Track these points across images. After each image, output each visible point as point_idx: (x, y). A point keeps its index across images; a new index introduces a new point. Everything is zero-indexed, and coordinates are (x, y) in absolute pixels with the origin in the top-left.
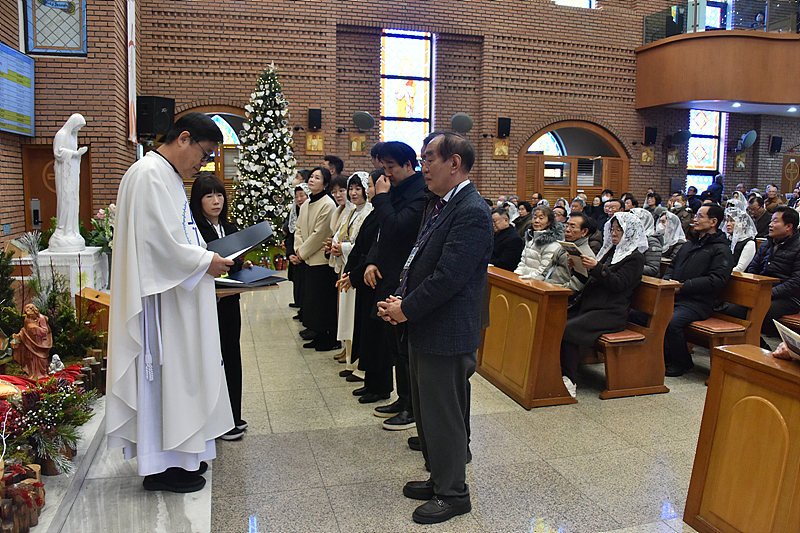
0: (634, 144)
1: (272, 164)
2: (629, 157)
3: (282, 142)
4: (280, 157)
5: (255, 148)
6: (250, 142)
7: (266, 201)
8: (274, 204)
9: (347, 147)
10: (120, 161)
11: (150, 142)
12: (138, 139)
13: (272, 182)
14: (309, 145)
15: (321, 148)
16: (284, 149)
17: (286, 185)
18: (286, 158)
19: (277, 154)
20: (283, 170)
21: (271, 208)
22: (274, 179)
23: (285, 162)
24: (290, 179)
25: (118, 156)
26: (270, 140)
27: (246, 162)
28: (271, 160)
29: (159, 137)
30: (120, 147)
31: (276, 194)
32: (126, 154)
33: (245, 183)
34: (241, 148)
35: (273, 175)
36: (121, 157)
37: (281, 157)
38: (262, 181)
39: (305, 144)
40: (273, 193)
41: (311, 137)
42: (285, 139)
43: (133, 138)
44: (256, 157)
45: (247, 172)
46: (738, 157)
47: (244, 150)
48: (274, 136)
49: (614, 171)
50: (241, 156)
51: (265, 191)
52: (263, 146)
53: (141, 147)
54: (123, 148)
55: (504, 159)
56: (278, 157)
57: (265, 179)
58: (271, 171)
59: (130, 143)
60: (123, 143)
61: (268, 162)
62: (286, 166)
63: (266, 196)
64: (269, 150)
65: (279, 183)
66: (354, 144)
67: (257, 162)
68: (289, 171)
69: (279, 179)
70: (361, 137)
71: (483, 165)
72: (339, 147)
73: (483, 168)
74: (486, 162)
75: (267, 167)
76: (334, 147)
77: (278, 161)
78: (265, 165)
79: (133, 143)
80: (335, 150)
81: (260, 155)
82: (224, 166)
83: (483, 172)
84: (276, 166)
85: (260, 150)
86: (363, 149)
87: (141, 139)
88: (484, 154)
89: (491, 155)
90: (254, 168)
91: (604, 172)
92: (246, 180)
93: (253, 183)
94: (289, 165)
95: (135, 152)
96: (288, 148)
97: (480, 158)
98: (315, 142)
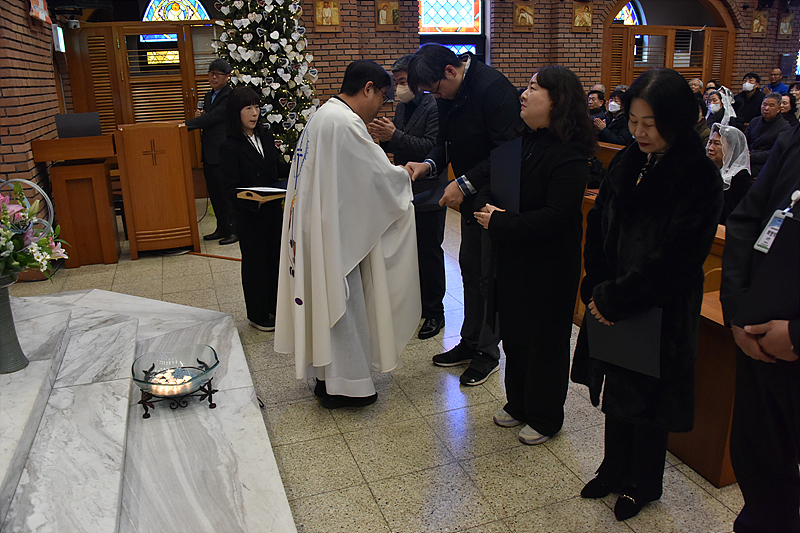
1: (274, 47)
2: (736, 26)
3: (286, 12)
5: (245, 22)
6: (237, 14)
7: (268, 107)
8: (281, 111)
9: (372, 19)
10: (17, 55)
11: (74, 22)
12: (52, 14)
13: (276, 76)
14: (318, 17)
15: (336, 21)
16: (291, 24)
17: (299, 80)
18: (295, 36)
19: (281, 32)
20: (291, 57)
21: (278, 118)
22: (280, 72)
23: (294, 44)
24: (303, 69)
25: (12, 44)
26: (269, 9)
27: (232, 47)
28: (273, 41)
30: (14, 27)
31: (284, 95)
32: (31, 40)
33: (234, 81)
34: (222, 23)
35: (277, 66)
36: (18, 46)
37: (287, 35)
38: (261, 75)
39: (313, 16)
40: (278, 93)
41: (321, 4)
42: (292, 7)
43: (42, 15)
44: (248, 38)
45: (237, 63)
47: (228, 27)
48: (274, 2)
49: (718, 46)
50: (223, 38)
51: (266, 92)
52: (258, 18)
53: (60, 31)
54: (20, 29)
55: (586, 31)
56: (283, 36)
57: (265, 72)
58: (273, 59)
59: (35, 21)
60: (20, 21)
61: (267, 45)
62: (295, 50)
63: (269, 100)
64: (268, 25)
65: (287, 78)
66: (383, 13)
67: (251, 46)
68: (300, 58)
69: (286, 72)
70: (392, 4)
71: (559, 41)
72: (362, 19)
73: (559, 45)
74: (563, 36)
75: (267, 53)
76: (356, 18)
77: (284, 42)
78: (263, 50)
79: (41, 22)
80: (356, 24)
81: (255, 34)
82: (193, 55)
83: (559, 50)
84: (281, 52)
85: (253, 25)
86: (395, 21)
87: (58, 17)
88: (560, 25)
89: (569, 26)
90: (247, 55)
91: (706, 48)
92: (235, 75)
93: (246, 79)
94: (300, 48)
95: (48, 39)
96: (296, 21)
97: (553, 30)
98: (327, 12)
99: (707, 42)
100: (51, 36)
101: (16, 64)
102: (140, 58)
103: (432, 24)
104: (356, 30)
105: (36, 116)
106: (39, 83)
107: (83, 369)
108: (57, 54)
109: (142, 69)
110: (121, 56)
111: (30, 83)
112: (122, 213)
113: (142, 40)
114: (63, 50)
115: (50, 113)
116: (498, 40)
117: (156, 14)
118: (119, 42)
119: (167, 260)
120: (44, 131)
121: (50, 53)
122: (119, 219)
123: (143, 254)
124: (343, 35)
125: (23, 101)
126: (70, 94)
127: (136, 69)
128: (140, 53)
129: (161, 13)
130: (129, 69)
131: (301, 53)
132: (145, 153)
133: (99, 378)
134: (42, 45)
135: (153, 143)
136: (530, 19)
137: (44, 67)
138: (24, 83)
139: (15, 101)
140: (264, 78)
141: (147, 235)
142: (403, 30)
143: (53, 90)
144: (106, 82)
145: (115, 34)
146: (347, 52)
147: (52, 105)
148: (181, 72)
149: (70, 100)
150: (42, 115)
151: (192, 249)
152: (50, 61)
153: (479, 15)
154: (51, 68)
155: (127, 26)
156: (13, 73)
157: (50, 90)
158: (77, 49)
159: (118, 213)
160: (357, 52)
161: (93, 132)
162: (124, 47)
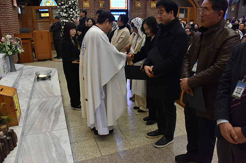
0: (199, 2)
1: (71, 13)
2: (197, 7)
3: (74, 4)
4: (74, 10)
5: (64, 7)
6: (62, 5)
9: (98, 6)
10: (11, 15)
11: (23, 6)
13: (72, 20)
14: (84, 5)
15: (88, 6)
16: (75, 7)
18: (76, 10)
19: (73, 9)
20: (76, 15)
22: (73, 19)
23: (76, 12)
25: (10, 12)
26: (70, 4)
27: (61, 13)
28: (71, 11)
29: (26, 4)
30: (10, 8)
32: (13, 11)
33: (62, 21)
34: (59, 7)
35: (72, 17)
36: (11, 13)
38: (68, 20)
39: (83, 5)
41: (84, 2)
42: (75, 3)
43: (16, 5)
44: (65, 10)
45: (62, 16)
46: (232, 7)
47: (60, 8)
48: (71, 2)
49: (192, 12)
50: (59, 10)
52: (67, 6)
53: (19, 8)
54: (11, 9)
56: (73, 10)
57: (69, 19)
58: (71, 16)
59: (14, 7)
60: (11, 7)
61: (70, 12)
62: (77, 14)
64: (70, 7)
66: (101, 4)
67: (65, 13)
69: (74, 19)
70: (103, 2)
71: (147, 11)
72: (95, 6)
73: (147, 12)
74: (148, 10)
75: (70, 14)
76: (93, 5)
77: (74, 12)
78: (69, 13)
79: (15, 7)
80: (93, 7)
81: (67, 10)
82: (52, 15)
83: (147, 13)
84: (73, 14)
85: (66, 8)
86: (104, 6)
87: (19, 5)
88: (147, 7)
89: (150, 7)
90: (65, 15)
91: (188, 13)
92: (62, 20)
93: (64, 20)
94: (78, 13)
95: (17, 11)
96: (77, 6)
97: (146, 8)
98: (86, 4)
99: (189, 11)
100: (17, 10)
101: (11, 17)
102: (39, 15)
103: (114, 7)
104: (94, 8)
105: (15, 29)
106: (15, 21)
107: (26, 74)
108: (19, 14)
109: (40, 18)
110: (35, 15)
111: (13, 21)
112: (35, 52)
113: (40, 11)
114: (20, 13)
115: (17, 28)
116: (131, 11)
117: (43, 4)
118: (34, 11)
119: (45, 62)
120: (16, 32)
121: (17, 14)
122: (34, 53)
123: (39, 61)
124: (90, 10)
125: (12, 25)
126: (22, 24)
127: (38, 18)
128: (39, 14)
129: (45, 4)
130: (36, 18)
131: (78, 14)
132: (40, 37)
133: (29, 75)
134: (16, 12)
135: (41, 35)
136: (139, 5)
137: (16, 17)
138: (12, 21)
139: (11, 25)
140: (69, 20)
141: (40, 56)
142: (106, 8)
143: (18, 23)
144: (31, 21)
145: (33, 9)
146: (91, 14)
147: (18, 26)
148: (49, 19)
149: (22, 25)
150: (16, 28)
151: (51, 59)
152: (17, 16)
153: (127, 4)
154: (18, 17)
155: (36, 7)
156: (10, 19)
157: (17, 23)
158: (23, 13)
159: (33, 52)
160: (94, 14)
161: (28, 32)
162: (35, 12)
